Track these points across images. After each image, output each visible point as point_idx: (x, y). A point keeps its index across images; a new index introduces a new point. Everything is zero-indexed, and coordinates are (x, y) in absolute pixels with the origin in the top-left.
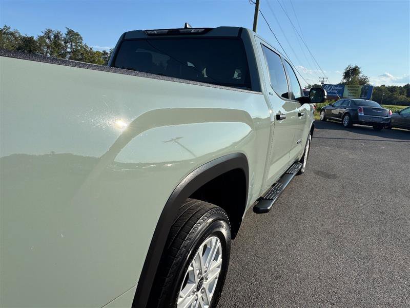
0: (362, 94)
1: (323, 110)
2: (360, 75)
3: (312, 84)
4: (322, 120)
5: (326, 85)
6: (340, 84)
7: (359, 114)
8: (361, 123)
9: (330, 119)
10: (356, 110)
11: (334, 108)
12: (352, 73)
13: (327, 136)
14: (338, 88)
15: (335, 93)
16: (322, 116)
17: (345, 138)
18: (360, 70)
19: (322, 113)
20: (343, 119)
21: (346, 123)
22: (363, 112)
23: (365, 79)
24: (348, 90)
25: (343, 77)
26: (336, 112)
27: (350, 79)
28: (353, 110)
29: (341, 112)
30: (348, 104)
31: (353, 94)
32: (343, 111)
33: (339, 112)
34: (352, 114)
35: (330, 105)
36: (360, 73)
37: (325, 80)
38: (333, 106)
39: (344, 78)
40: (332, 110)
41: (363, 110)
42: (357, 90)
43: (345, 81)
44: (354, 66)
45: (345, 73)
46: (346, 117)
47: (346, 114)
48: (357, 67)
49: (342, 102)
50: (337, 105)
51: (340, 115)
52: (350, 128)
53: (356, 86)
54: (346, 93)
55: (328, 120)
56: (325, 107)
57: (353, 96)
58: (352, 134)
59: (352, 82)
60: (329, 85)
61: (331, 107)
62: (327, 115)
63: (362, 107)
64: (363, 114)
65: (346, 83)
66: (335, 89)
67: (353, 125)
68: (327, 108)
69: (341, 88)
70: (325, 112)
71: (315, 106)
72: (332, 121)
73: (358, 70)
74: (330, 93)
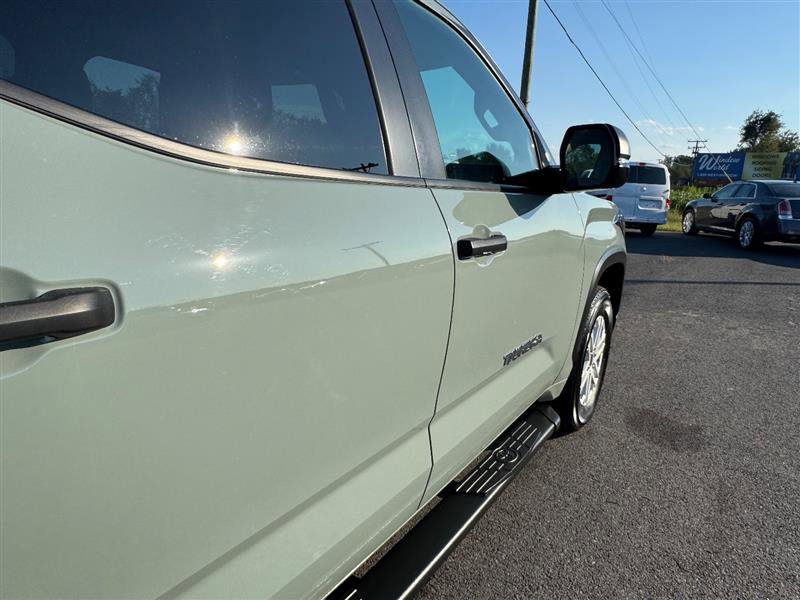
1: (690, 209)
2: (781, 131)
3: (674, 155)
4: (690, 233)
5: (703, 154)
6: (736, 151)
7: (780, 217)
8: (785, 238)
9: (707, 230)
10: (771, 207)
11: (715, 204)
12: (760, 127)
13: (693, 278)
14: (729, 160)
15: (722, 172)
16: (688, 223)
17: (743, 280)
18: (780, 120)
19: (688, 216)
20: (738, 229)
21: (746, 238)
22: (790, 213)
23: (791, 139)
24: (754, 163)
25: (740, 138)
26: (721, 212)
27: (758, 141)
28: (763, 207)
29: (734, 213)
30: (751, 194)
31: (764, 172)
32: (738, 210)
33: (730, 214)
34: (761, 218)
35: (706, 196)
36: (779, 126)
37: (700, 144)
38: (714, 200)
39: (744, 140)
40: (711, 208)
41: (789, 207)
42: (775, 163)
43: (745, 145)
44: (765, 113)
45: (746, 128)
46: (747, 225)
47: (746, 217)
48: (772, 114)
49: (736, 188)
50: (721, 197)
51: (730, 220)
52: (757, 251)
53: (772, 153)
54: (749, 169)
55: (701, 232)
56: (695, 203)
57: (766, 169)
58: (761, 269)
59: (761, 147)
60: (710, 155)
61: (708, 203)
62: (699, 221)
63: (787, 199)
64: (790, 217)
65: (748, 150)
66: (721, 164)
67: (766, 243)
68: (699, 205)
69: (737, 161)
70: (694, 214)
71: (668, 201)
72: (711, 234)
73: (775, 119)
74: (712, 171)
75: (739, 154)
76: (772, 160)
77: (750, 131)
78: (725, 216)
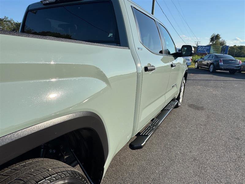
0: (222, 51)
1: (197, 61)
2: (221, 39)
4: (196, 68)
5: (199, 46)
6: (208, 45)
7: (220, 64)
8: (221, 69)
9: (201, 67)
10: (218, 61)
11: (204, 60)
12: (215, 38)
14: (207, 48)
15: (205, 51)
16: (196, 65)
18: (221, 36)
19: (196, 63)
20: (209, 67)
21: (211, 70)
22: (222, 63)
23: (223, 42)
24: (213, 49)
25: (210, 41)
26: (205, 62)
27: (214, 42)
28: (216, 61)
29: (208, 63)
30: (212, 58)
31: (216, 51)
32: (209, 62)
33: (207, 63)
34: (215, 64)
35: (201, 58)
36: (220, 38)
37: (198, 43)
38: (203, 59)
39: (211, 42)
41: (222, 61)
42: (219, 49)
43: (211, 43)
44: (216, 34)
45: (211, 38)
46: (212, 66)
47: (211, 64)
48: (218, 34)
49: (209, 56)
50: (205, 58)
52: (214, 72)
53: (218, 46)
54: (212, 50)
57: (216, 50)
58: (215, 77)
59: (215, 44)
60: (201, 46)
61: (202, 60)
62: (199, 65)
63: (222, 59)
64: (222, 64)
65: (212, 45)
66: (205, 49)
67: (216, 71)
68: (199, 61)
69: (209, 48)
70: (198, 63)
71: (191, 59)
72: (202, 68)
73: (219, 36)
74: (202, 51)
75: (209, 46)
76: (218, 48)
77: (212, 39)
78: (206, 64)
